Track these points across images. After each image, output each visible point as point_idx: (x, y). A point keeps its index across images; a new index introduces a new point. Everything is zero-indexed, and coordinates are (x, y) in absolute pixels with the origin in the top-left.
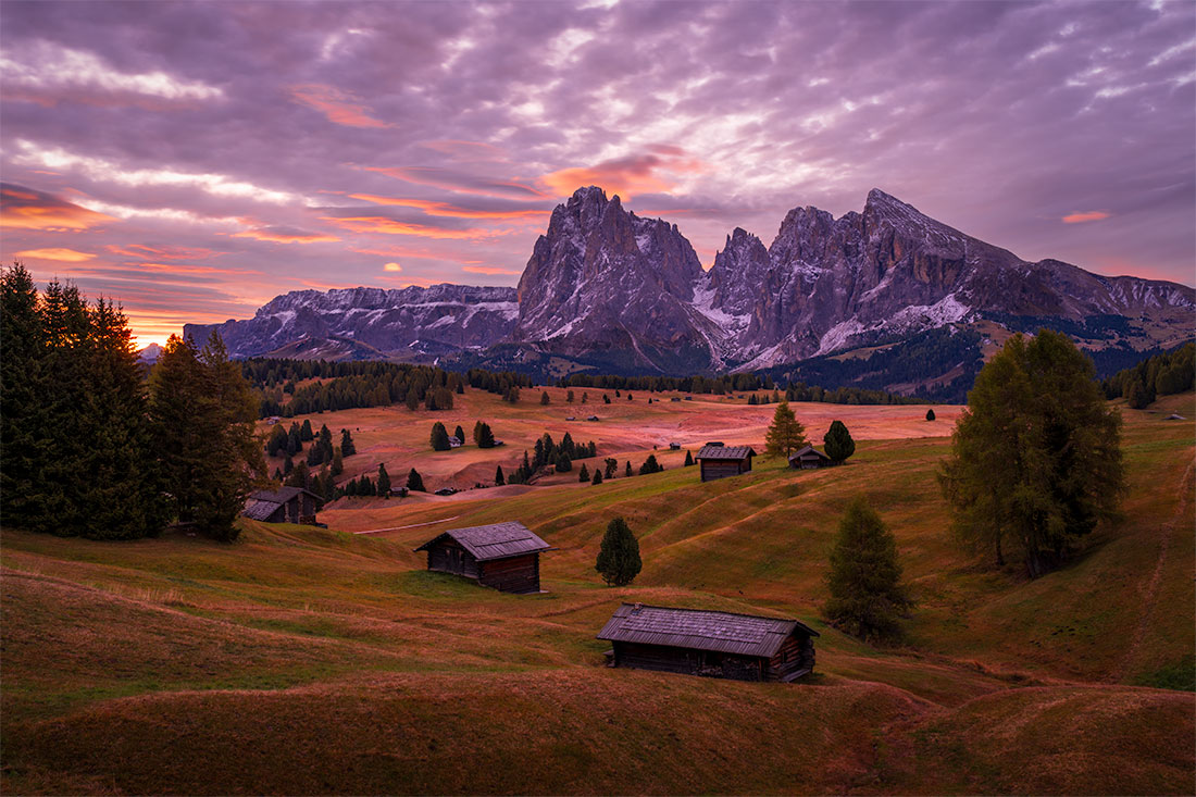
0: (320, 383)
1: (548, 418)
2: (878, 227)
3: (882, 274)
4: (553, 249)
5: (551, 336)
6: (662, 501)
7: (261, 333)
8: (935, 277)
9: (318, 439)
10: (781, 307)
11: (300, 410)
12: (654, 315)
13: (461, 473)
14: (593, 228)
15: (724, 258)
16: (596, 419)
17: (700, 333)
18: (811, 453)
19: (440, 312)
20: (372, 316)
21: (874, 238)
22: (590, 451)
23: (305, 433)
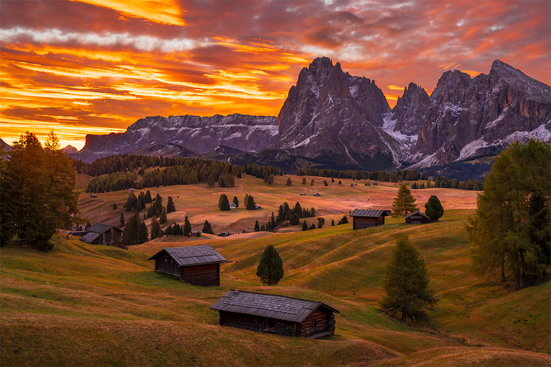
0: (158, 169)
1: (290, 193)
2: (498, 83)
3: (499, 111)
4: (300, 94)
5: (297, 146)
6: (328, 241)
7: (129, 141)
8: (533, 114)
9: (154, 202)
10: (436, 131)
11: (145, 185)
12: (359, 134)
13: (234, 224)
14: (324, 82)
15: (403, 101)
16: (318, 195)
17: (386, 146)
18: (418, 214)
19: (233, 130)
20: (193, 132)
21: (496, 90)
22: (312, 213)
23: (147, 198)
